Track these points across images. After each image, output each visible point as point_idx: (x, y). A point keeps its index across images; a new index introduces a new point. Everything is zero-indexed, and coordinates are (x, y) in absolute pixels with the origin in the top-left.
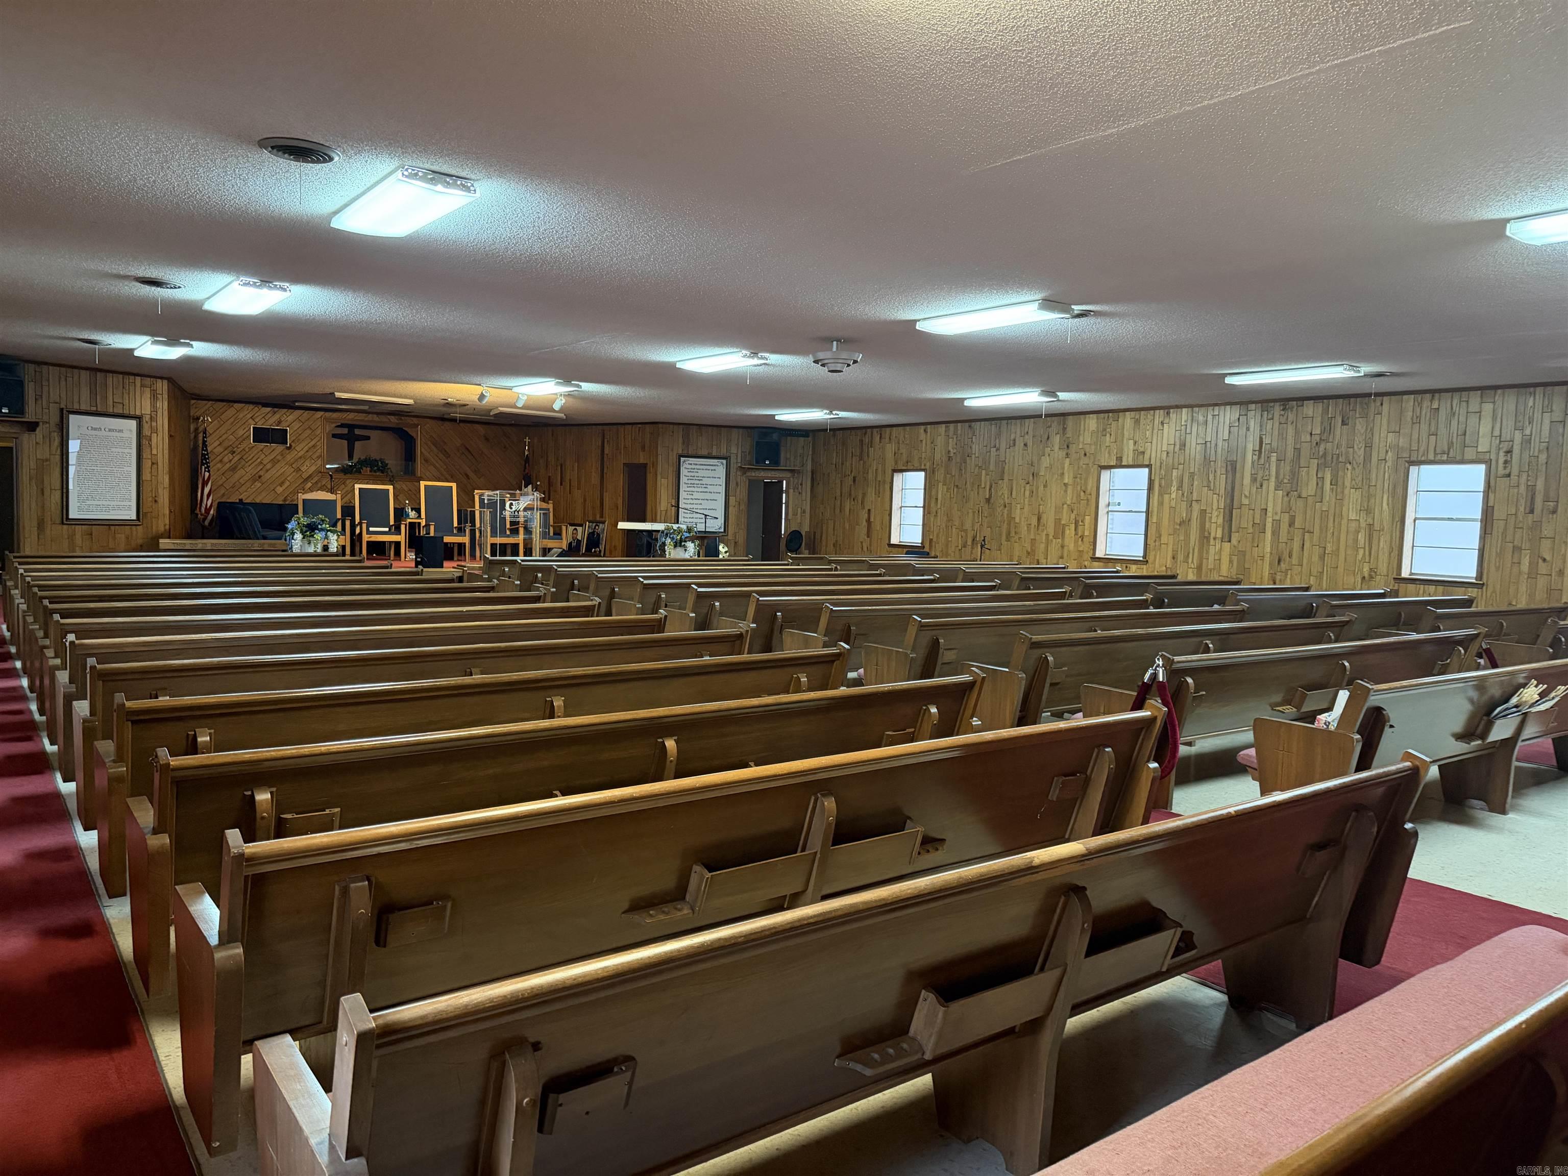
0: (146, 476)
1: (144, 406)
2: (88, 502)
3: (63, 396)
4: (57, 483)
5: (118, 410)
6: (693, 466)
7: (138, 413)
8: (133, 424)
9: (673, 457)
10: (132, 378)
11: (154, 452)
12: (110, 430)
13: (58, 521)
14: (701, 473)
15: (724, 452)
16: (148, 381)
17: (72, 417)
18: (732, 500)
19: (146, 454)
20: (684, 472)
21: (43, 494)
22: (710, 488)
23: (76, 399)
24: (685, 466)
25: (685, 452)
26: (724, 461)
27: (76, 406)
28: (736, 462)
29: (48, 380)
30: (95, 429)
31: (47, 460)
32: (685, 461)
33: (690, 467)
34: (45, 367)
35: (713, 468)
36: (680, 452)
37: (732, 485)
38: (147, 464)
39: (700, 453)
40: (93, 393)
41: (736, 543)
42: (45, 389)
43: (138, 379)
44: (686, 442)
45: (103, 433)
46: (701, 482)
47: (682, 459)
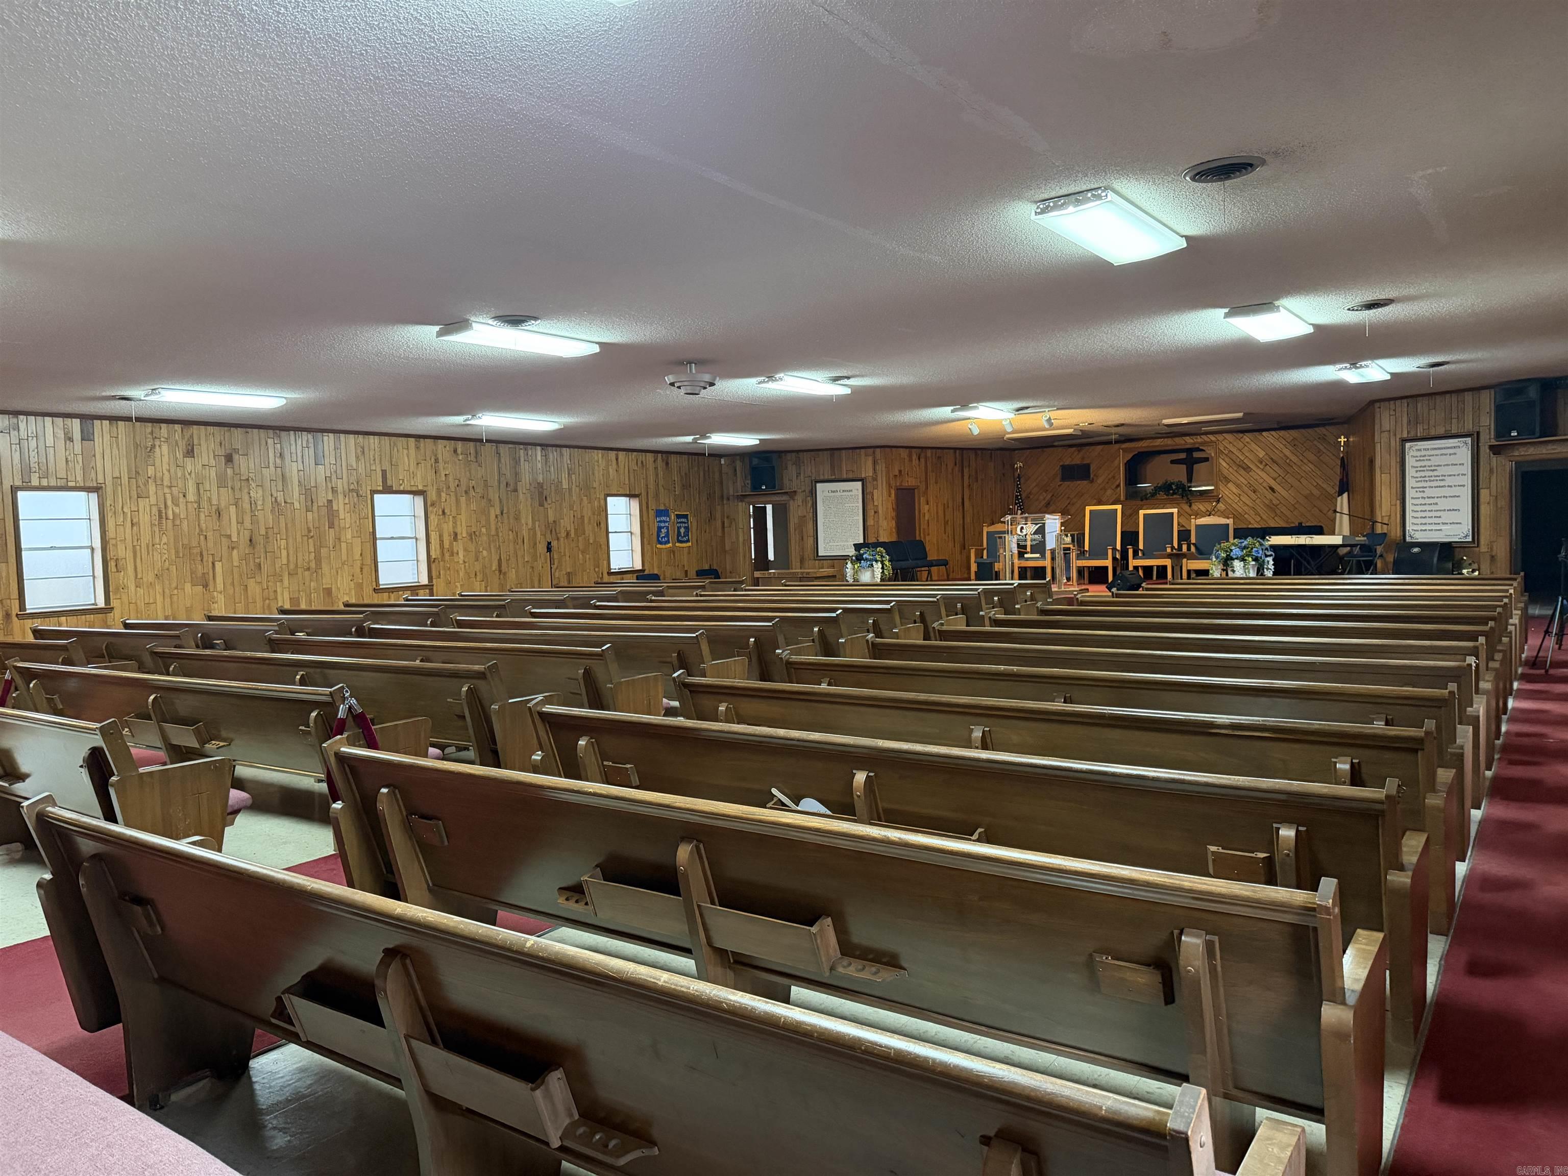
0: (870, 522)
1: (868, 472)
2: (831, 544)
3: (813, 471)
4: (811, 532)
5: (851, 476)
6: (1423, 453)
7: (863, 476)
8: (859, 484)
9: (1395, 444)
10: (858, 450)
11: (876, 503)
12: (843, 491)
13: (812, 558)
14: (1435, 461)
15: (1469, 427)
16: (871, 450)
17: (819, 485)
18: (1484, 494)
19: (870, 507)
20: (1410, 462)
21: (802, 539)
22: (1449, 481)
23: (821, 472)
24: (1412, 453)
25: (1412, 434)
26: (1469, 440)
27: (822, 478)
28: (1488, 438)
29: (803, 462)
30: (834, 492)
31: (805, 516)
32: (1411, 447)
33: (1419, 454)
34: (801, 454)
35: (1452, 451)
36: (1405, 435)
37: (1483, 474)
38: (871, 513)
39: (1433, 433)
40: (832, 467)
41: (1493, 557)
42: (802, 468)
43: (863, 451)
44: (1414, 421)
45: (838, 494)
46: (1435, 473)
47: (1408, 445)
